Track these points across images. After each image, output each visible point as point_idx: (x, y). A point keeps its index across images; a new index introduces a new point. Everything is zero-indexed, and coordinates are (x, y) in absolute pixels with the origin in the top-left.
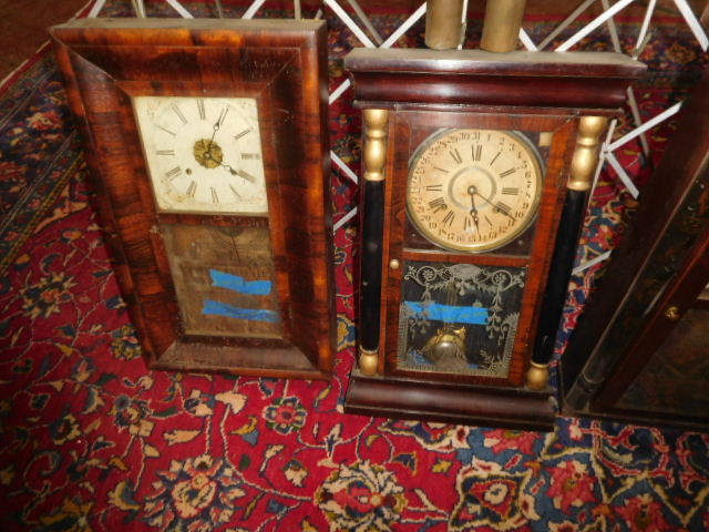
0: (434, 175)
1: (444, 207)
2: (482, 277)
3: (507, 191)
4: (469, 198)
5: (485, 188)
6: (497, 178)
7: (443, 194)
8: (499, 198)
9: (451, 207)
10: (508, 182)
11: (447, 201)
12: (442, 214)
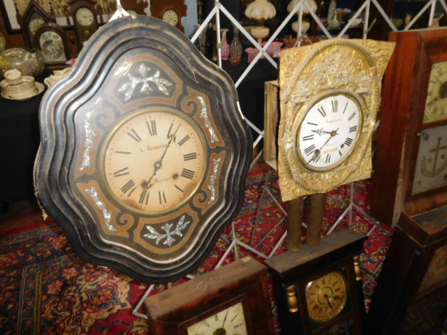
0: (312, 297)
1: (318, 307)
2: (340, 328)
3: (336, 290)
4: (326, 300)
5: (329, 293)
6: (331, 287)
7: (317, 302)
8: (335, 294)
9: (320, 306)
10: (336, 287)
11: (319, 304)
12: (318, 310)
